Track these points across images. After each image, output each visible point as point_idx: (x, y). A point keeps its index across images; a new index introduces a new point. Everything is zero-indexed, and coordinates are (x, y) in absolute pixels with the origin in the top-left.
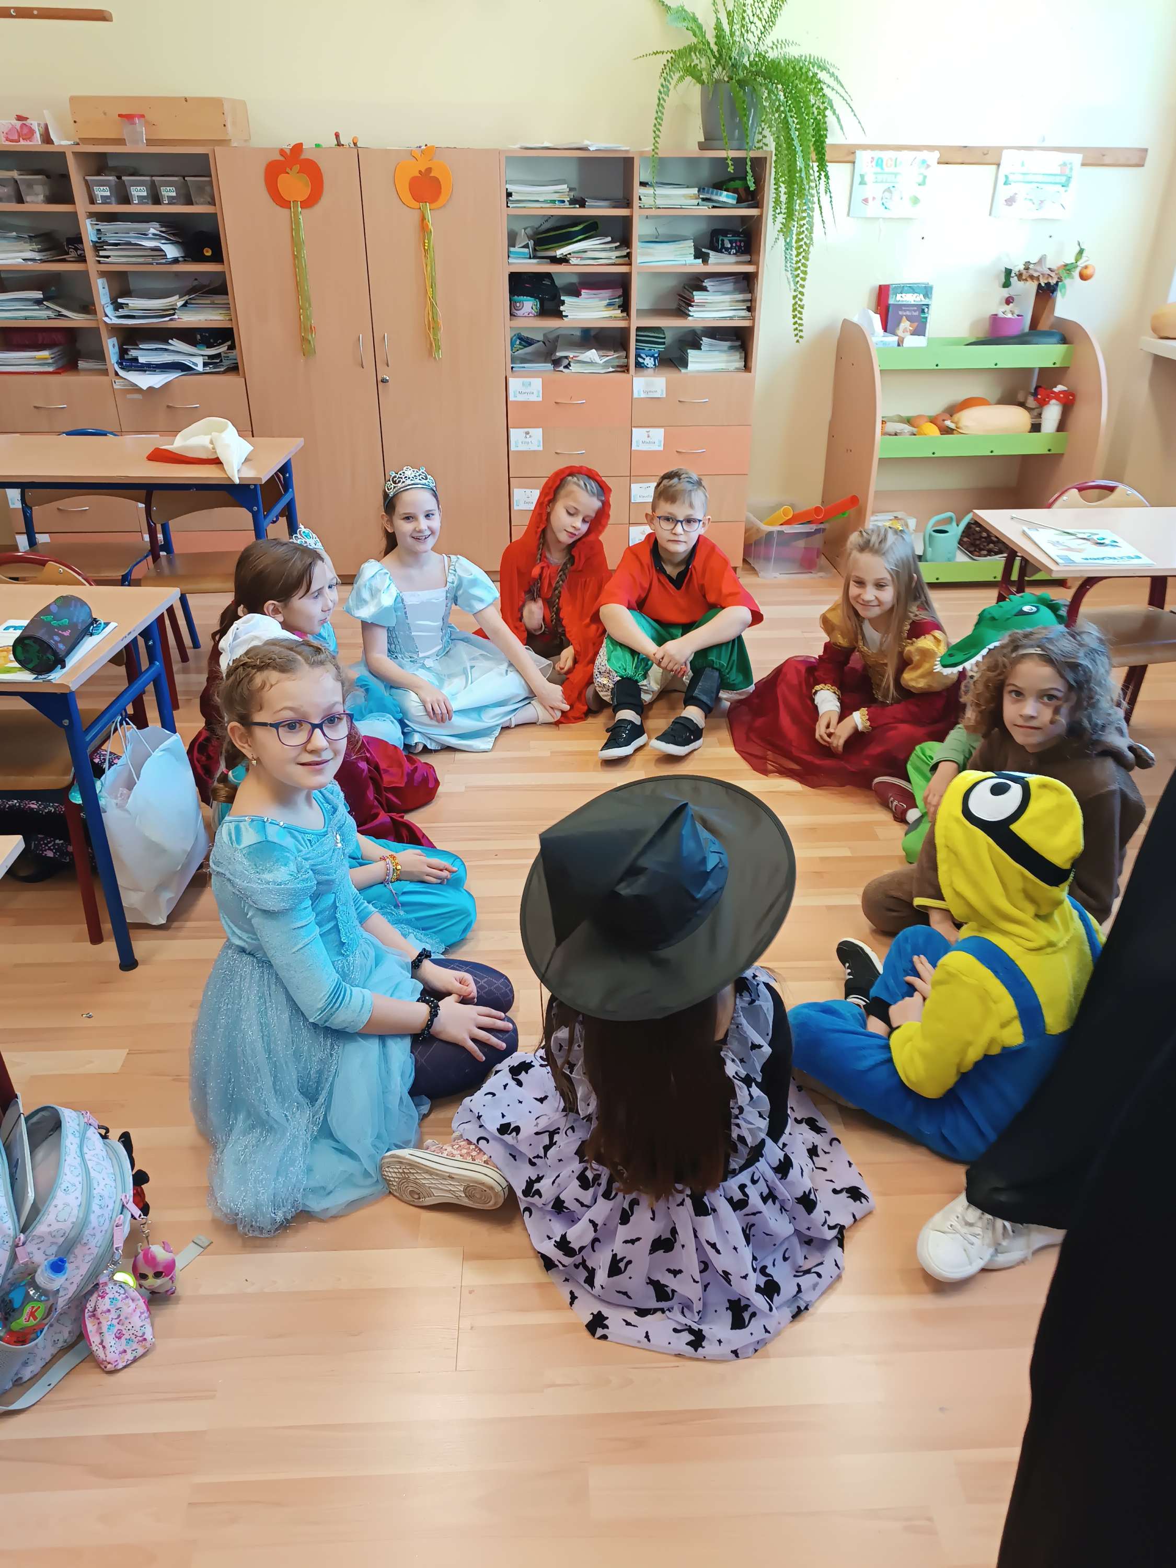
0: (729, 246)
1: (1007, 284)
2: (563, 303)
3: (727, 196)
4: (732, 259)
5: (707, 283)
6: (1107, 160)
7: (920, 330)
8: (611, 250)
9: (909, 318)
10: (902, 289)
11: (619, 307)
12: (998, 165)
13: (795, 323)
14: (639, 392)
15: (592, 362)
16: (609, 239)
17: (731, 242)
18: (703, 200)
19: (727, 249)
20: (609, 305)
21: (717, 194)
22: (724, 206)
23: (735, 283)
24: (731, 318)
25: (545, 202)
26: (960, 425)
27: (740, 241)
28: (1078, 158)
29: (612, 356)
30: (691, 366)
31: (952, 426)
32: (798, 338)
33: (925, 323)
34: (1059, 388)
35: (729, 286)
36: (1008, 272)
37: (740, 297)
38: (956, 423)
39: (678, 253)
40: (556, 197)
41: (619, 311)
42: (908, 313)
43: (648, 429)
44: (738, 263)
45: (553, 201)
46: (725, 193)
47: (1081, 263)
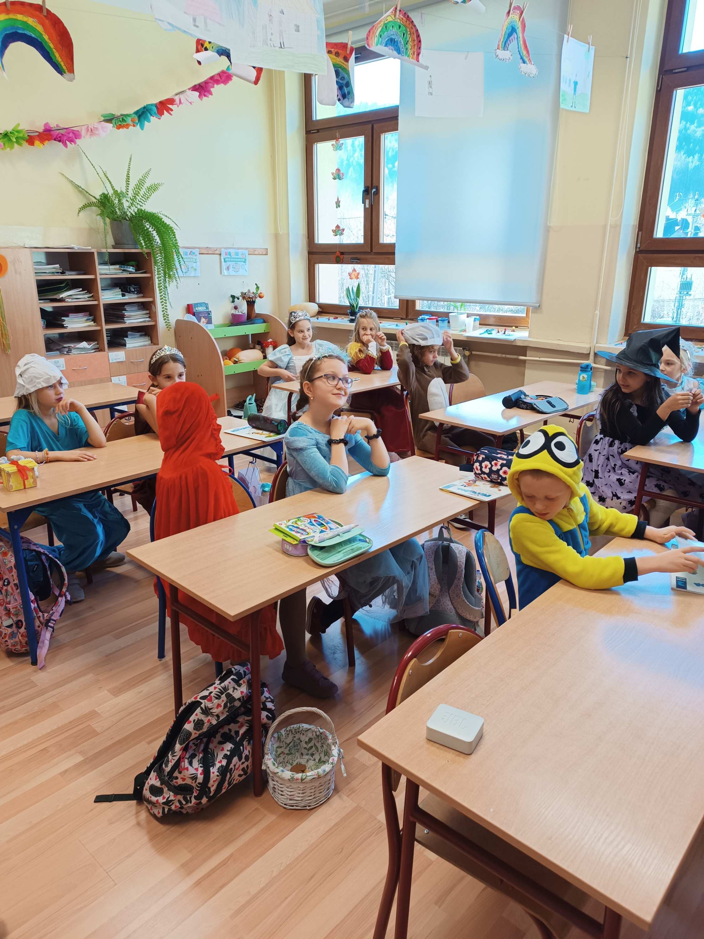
0: (133, 290)
1: (233, 302)
2: (64, 321)
3: (132, 269)
4: (135, 296)
5: (126, 307)
6: (256, 253)
7: (209, 322)
8: (83, 294)
9: (204, 317)
10: (197, 305)
11: (92, 320)
12: (220, 254)
13: (166, 322)
14: (112, 359)
15: (84, 348)
16: (81, 289)
17: (134, 288)
18: (123, 270)
19: (133, 292)
20: (87, 320)
21: (127, 268)
22: (131, 273)
23: (138, 306)
24: (145, 322)
25: (49, 273)
26: (240, 359)
27: (138, 288)
28: (246, 252)
29: (93, 344)
30: (128, 346)
31: (237, 360)
32: (168, 329)
33: (211, 319)
34: (270, 340)
35: (135, 308)
36: (233, 297)
37: (145, 312)
38: (238, 359)
39: (115, 294)
40: (54, 270)
41: (93, 323)
42: (203, 315)
43: (119, 377)
44: (138, 297)
45: (53, 273)
46: (131, 267)
47: (259, 292)
